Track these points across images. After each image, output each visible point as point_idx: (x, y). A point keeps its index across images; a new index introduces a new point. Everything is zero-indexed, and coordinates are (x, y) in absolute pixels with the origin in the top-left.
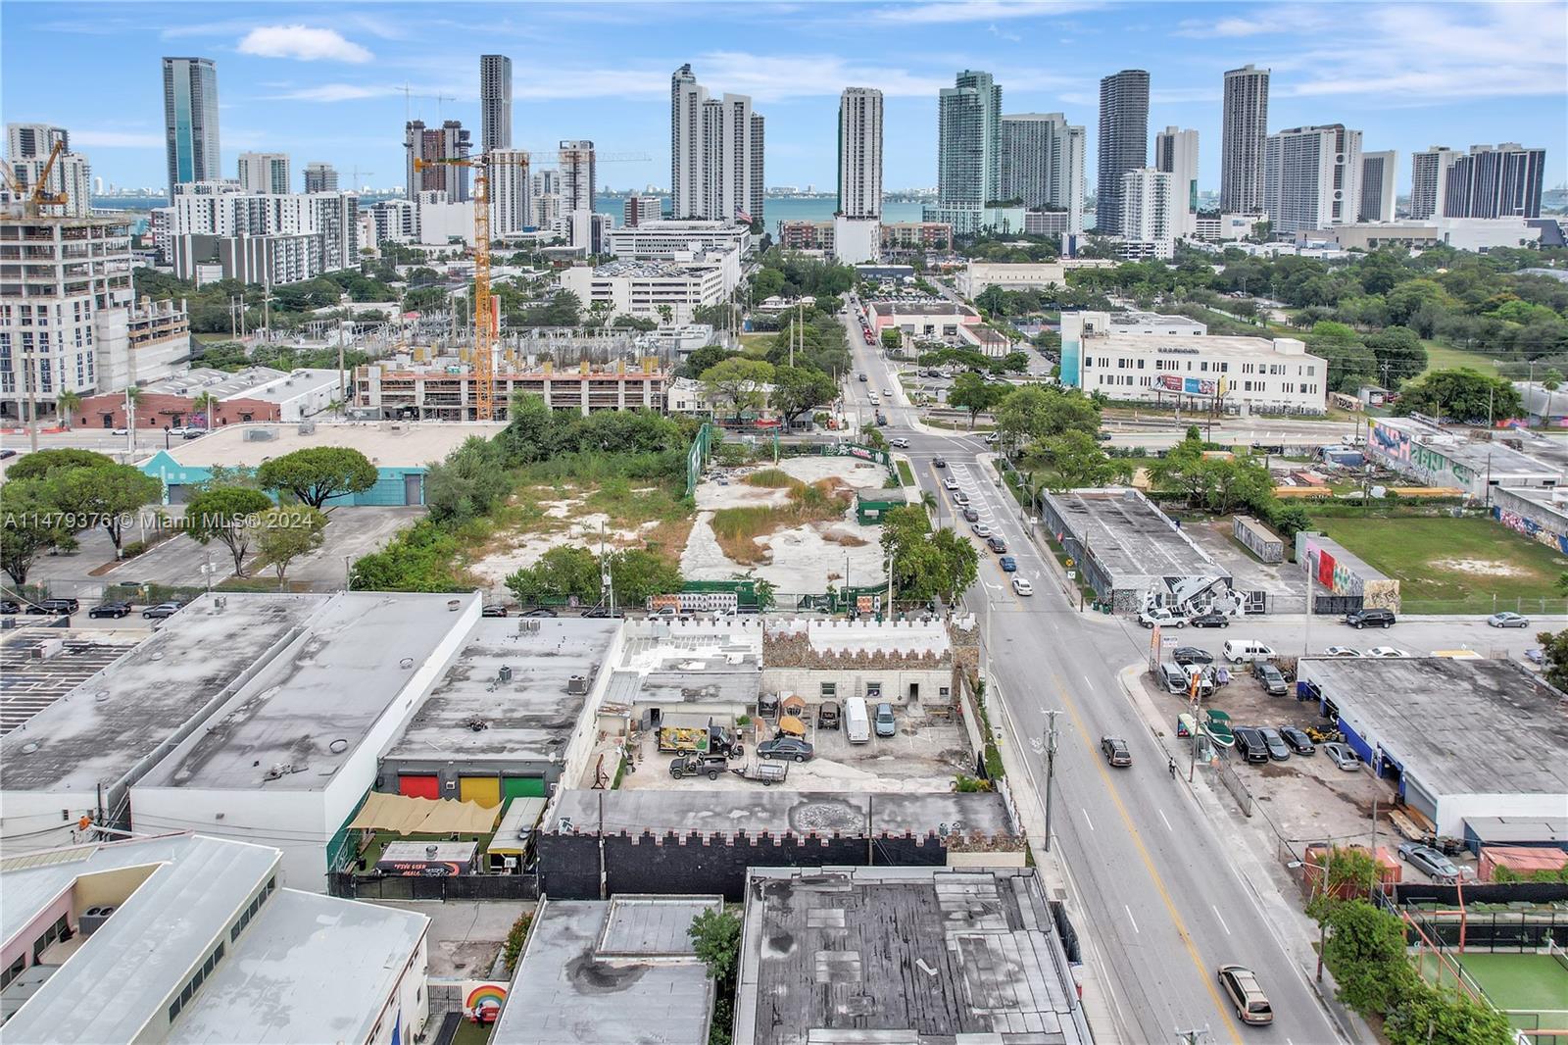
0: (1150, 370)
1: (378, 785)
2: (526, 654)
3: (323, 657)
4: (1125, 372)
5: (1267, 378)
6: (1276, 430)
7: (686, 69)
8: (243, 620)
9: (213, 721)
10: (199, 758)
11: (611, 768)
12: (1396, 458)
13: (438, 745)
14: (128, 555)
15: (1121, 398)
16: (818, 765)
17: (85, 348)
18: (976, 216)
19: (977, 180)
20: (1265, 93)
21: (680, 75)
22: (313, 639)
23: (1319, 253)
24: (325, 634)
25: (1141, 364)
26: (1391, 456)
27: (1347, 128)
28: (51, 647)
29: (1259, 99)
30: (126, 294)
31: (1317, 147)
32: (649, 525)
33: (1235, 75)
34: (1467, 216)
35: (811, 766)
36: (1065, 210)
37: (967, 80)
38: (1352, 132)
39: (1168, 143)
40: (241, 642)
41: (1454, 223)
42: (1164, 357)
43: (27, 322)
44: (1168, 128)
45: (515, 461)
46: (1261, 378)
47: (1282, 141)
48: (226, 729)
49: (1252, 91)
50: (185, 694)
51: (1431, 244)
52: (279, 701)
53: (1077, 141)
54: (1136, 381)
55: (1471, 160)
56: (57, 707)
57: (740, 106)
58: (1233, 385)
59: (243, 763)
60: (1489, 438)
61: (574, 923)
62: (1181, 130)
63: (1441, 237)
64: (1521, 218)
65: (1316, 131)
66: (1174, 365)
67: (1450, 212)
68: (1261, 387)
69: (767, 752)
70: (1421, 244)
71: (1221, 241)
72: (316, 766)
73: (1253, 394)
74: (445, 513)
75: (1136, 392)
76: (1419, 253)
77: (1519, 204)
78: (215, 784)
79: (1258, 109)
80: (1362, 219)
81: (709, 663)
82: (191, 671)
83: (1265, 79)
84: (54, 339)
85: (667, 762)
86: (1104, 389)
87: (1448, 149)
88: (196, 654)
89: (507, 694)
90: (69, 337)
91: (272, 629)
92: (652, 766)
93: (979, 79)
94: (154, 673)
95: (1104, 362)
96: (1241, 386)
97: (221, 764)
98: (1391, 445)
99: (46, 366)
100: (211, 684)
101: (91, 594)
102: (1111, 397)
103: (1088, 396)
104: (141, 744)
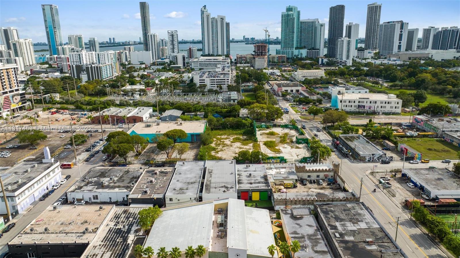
0: (356, 103)
4: (350, 104)
5: (387, 105)
6: (389, 118)
7: (205, 7)
10: (208, 189)
12: (420, 125)
15: (349, 111)
18: (292, 53)
19: (293, 41)
20: (380, 12)
21: (203, 9)
22: (209, 169)
23: (394, 63)
25: (354, 102)
26: (418, 125)
27: (404, 22)
29: (378, 14)
31: (394, 28)
33: (371, 6)
34: (438, 49)
36: (318, 49)
37: (289, 9)
38: (405, 23)
39: (349, 28)
41: (434, 51)
42: (360, 100)
44: (350, 23)
46: (385, 105)
47: (384, 26)
49: (376, 12)
51: (427, 58)
53: (322, 28)
54: (353, 106)
55: (441, 32)
57: (222, 19)
58: (378, 107)
59: (217, 190)
60: (443, 120)
61: (287, 212)
62: (354, 24)
63: (430, 56)
64: (455, 50)
65: (394, 23)
66: (363, 102)
67: (433, 48)
68: (385, 107)
70: (424, 58)
71: (365, 59)
72: (231, 190)
73: (382, 109)
75: (353, 109)
76: (424, 61)
77: (455, 46)
79: (378, 17)
80: (406, 50)
83: (380, 7)
86: (345, 108)
87: (434, 27)
88: (188, 172)
89: (252, 178)
93: (293, 9)
95: (345, 102)
96: (380, 107)
97: (213, 190)
98: (419, 122)
102: (347, 110)
103: (340, 110)
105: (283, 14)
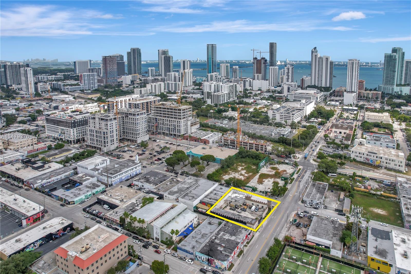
0: (365, 156)
1: (200, 203)
2: (220, 192)
3: (199, 187)
4: (360, 155)
5: (391, 162)
7: (315, 48)
8: (192, 181)
9: (187, 192)
10: (185, 196)
11: (223, 207)
13: (206, 200)
14: (185, 166)
15: (359, 160)
16: (246, 213)
17: (185, 127)
18: (393, 89)
19: (394, 79)
21: (313, 50)
22: (199, 185)
24: (200, 184)
25: (363, 154)
28: (175, 180)
30: (191, 118)
32: (250, 174)
35: (245, 212)
37: (395, 51)
40: (192, 183)
42: (368, 154)
43: (178, 123)
45: (238, 158)
46: (389, 162)
48: (187, 194)
50: (185, 189)
52: (193, 192)
54: (362, 158)
56: (174, 187)
57: (327, 59)
58: (383, 162)
59: (188, 197)
61: (210, 219)
66: (370, 156)
68: (390, 164)
69: (241, 209)
72: (194, 199)
73: (387, 165)
74: (222, 167)
75: (362, 160)
78: (185, 199)
81: (240, 197)
82: (186, 186)
84: (181, 126)
85: (230, 207)
86: (356, 158)
88: (187, 184)
89: (215, 196)
90: (183, 126)
91: (195, 183)
92: (229, 207)
93: (398, 50)
94: (183, 185)
95: (356, 153)
96: (385, 163)
97: (186, 197)
99: (180, 130)
100: (188, 188)
101: (180, 172)
102: (357, 160)
103: (352, 159)
104: (180, 193)
105: (386, 55)
